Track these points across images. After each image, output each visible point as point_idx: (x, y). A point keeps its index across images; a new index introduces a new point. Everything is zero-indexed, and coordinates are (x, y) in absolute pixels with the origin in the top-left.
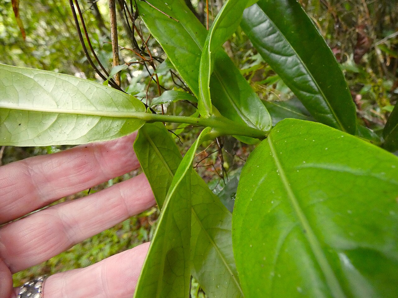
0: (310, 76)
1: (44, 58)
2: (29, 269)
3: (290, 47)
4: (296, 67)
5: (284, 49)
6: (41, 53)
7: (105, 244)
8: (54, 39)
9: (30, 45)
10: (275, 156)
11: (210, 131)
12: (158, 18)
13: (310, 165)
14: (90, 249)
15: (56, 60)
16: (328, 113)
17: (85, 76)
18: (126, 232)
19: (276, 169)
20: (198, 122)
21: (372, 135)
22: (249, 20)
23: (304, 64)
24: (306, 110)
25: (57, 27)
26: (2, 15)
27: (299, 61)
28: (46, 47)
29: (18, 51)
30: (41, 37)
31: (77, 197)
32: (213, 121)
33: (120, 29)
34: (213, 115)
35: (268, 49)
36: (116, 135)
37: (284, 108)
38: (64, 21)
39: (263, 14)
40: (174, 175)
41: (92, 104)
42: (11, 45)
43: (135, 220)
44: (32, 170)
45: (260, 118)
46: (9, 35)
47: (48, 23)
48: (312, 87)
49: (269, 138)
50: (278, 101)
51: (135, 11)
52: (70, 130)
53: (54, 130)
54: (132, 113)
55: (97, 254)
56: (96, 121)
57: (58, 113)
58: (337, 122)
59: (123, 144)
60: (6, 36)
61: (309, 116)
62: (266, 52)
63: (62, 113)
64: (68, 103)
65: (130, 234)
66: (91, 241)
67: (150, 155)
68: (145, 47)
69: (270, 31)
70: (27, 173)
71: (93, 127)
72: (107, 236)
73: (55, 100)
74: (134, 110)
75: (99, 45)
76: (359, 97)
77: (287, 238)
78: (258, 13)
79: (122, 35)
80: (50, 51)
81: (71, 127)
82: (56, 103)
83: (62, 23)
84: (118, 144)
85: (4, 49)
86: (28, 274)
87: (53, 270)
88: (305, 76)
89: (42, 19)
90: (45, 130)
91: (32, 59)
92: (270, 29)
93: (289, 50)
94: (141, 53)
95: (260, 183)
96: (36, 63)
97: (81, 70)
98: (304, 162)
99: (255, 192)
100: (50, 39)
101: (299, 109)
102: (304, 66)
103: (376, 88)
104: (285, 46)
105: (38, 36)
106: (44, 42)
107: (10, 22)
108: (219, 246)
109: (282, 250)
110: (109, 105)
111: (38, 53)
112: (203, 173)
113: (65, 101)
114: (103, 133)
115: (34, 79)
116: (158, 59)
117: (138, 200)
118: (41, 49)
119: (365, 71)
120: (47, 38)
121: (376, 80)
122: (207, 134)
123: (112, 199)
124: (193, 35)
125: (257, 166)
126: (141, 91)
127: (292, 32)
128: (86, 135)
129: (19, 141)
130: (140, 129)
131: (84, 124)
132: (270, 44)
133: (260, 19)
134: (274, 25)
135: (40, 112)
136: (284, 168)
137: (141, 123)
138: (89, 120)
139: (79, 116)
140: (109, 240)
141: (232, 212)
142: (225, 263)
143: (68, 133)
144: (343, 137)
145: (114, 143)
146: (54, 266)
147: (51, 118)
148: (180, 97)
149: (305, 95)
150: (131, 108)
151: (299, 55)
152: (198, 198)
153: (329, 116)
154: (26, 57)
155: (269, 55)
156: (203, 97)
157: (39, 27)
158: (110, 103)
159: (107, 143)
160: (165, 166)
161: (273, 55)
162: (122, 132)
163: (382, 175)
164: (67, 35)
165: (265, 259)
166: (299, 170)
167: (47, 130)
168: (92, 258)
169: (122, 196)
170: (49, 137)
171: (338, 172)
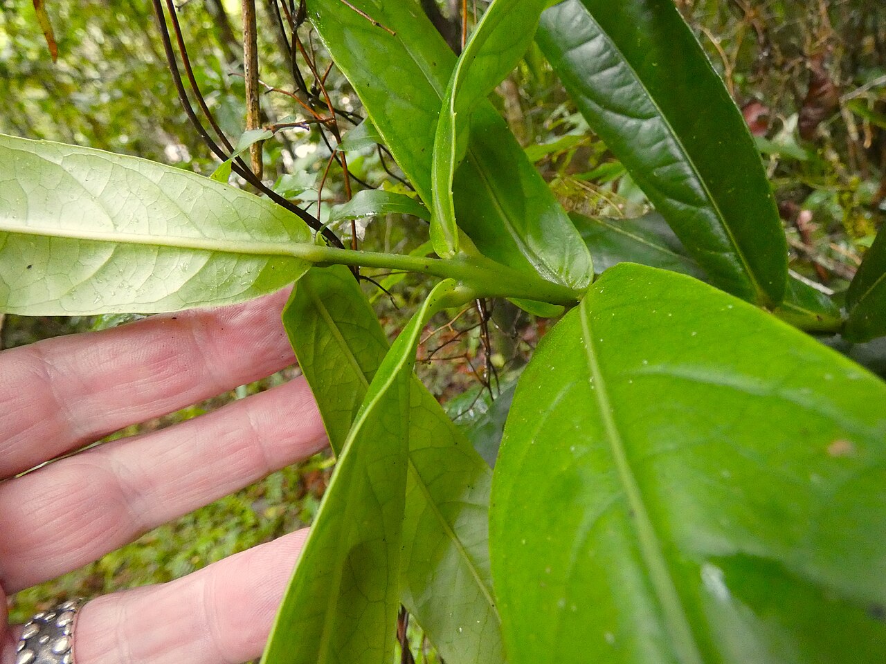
0: (690, 165)
1: (96, 109)
2: (55, 581)
3: (647, 97)
4: (660, 144)
5: (634, 102)
6: (90, 98)
7: (227, 530)
8: (120, 68)
9: (66, 80)
10: (589, 346)
11: (453, 287)
12: (351, 26)
13: (658, 368)
14: (192, 540)
15: (123, 114)
16: (725, 251)
17: (187, 152)
18: (275, 504)
19: (589, 375)
20: (427, 267)
21: (821, 302)
22: (559, 33)
23: (676, 138)
24: (677, 241)
25: (126, 40)
26: (5, 10)
27: (666, 132)
28: (99, 85)
29: (40, 93)
30: (90, 63)
31: (165, 424)
32: (461, 266)
33: (269, 50)
34: (461, 252)
35: (600, 100)
36: (245, 294)
37: (630, 235)
38: (144, 26)
39: (592, 21)
40: (369, 382)
41: (192, 223)
42: (23, 79)
43: (293, 477)
44: (52, 367)
45: (567, 258)
46: (16, 55)
47: (108, 32)
48: (692, 191)
49: (582, 305)
50: (617, 218)
51: (299, 6)
52: (143, 280)
53: (106, 280)
54: (281, 244)
55: (208, 551)
56: (202, 261)
57: (115, 242)
58: (745, 271)
59: (257, 313)
60: (11, 56)
61: (684, 254)
62: (595, 106)
63: (126, 243)
64: (138, 222)
65: (282, 508)
66: (195, 522)
67: (318, 338)
68: (320, 90)
69: (605, 60)
70: (40, 373)
71: (196, 275)
72: (231, 512)
73: (109, 212)
74: (286, 238)
75: (222, 82)
76: (806, 215)
77: (594, 527)
78: (579, 18)
79: (274, 62)
80: (110, 92)
81: (146, 273)
82: (112, 219)
83: (138, 30)
84: (246, 314)
85: (7, 87)
86: (53, 591)
87: (110, 583)
88: (678, 164)
89: (93, 21)
90: (85, 279)
91: (71, 112)
92: (604, 56)
93: (646, 105)
94: (312, 102)
95: (552, 405)
96: (79, 121)
97: (178, 139)
98: (645, 362)
99: (541, 424)
100: (112, 68)
101: (663, 240)
102: (677, 143)
103: (846, 196)
104: (637, 96)
105: (84, 59)
106: (97, 73)
107: (19, 26)
108: (465, 542)
109: (582, 552)
110: (232, 227)
111: (84, 98)
112: (447, 377)
113: (132, 214)
114: (218, 287)
115: (64, 166)
116: (351, 117)
117: (290, 435)
118: (91, 89)
119: (823, 157)
120: (104, 66)
121: (846, 177)
122: (446, 293)
123: (230, 434)
124: (426, 68)
125: (551, 367)
126: (306, 188)
127: (654, 65)
128: (177, 292)
129: (27, 304)
130: (298, 281)
131: (174, 267)
132: (604, 91)
133: (584, 31)
134: (614, 47)
135: (76, 239)
136: (604, 374)
137: (301, 267)
138: (185, 259)
139: (162, 249)
140: (236, 520)
141: (493, 468)
142: (477, 578)
143: (137, 286)
144: (732, 309)
145: (238, 310)
146: (110, 575)
147: (100, 254)
148: (393, 205)
149: (677, 208)
150: (280, 234)
151: (667, 117)
152: (423, 436)
153: (728, 256)
154: (54, 106)
155: (601, 114)
156: (440, 211)
157: (87, 39)
158: (235, 223)
159: (222, 311)
160: (350, 362)
161: (609, 113)
162: (260, 285)
163: (803, 395)
164: (150, 59)
165: (548, 570)
166: (632, 379)
167: (89, 279)
168: (196, 560)
169: (252, 428)
170: (96, 296)
171: (711, 386)
